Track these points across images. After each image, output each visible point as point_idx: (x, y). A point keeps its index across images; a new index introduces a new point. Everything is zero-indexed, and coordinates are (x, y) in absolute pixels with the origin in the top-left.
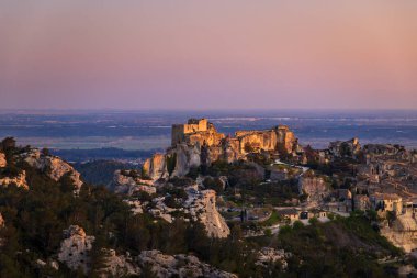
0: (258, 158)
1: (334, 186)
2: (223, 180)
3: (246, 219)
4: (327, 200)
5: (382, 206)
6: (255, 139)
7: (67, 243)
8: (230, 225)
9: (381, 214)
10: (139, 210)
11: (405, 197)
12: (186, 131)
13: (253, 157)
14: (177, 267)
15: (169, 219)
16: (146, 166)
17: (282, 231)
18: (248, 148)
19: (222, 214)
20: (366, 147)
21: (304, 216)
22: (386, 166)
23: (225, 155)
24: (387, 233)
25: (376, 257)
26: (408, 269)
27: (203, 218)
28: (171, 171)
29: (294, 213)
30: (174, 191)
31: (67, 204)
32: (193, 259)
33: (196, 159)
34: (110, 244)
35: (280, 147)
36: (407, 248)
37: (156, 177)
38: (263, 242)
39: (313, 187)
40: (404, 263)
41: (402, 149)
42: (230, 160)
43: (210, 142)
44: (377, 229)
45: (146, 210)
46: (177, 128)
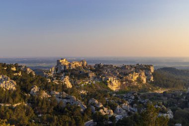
0: (78, 68)
1: (96, 75)
2: (69, 73)
3: (75, 83)
4: (95, 78)
5: (108, 79)
6: (77, 63)
7: (32, 89)
8: (72, 85)
9: (108, 81)
10: (50, 81)
11: (114, 77)
12: (60, 62)
13: (77, 68)
14: (60, 95)
15: (57, 83)
16: (51, 70)
17: (84, 86)
18: (75, 66)
19: (70, 82)
20: (104, 65)
21: (89, 82)
22: (109, 70)
23: (70, 67)
24: (109, 86)
25: (107, 92)
26: (115, 95)
27: (66, 83)
28: (57, 71)
29: (87, 81)
30: (58, 76)
31: (32, 80)
32: (64, 93)
33: (63, 68)
34: (43, 90)
35: (83, 65)
36: (114, 89)
37: (53, 73)
38: (80, 89)
39: (92, 75)
40: (114, 93)
41: (112, 66)
42: (71, 68)
43: (66, 64)
44: (107, 85)
45: (51, 81)
46: (58, 61)
